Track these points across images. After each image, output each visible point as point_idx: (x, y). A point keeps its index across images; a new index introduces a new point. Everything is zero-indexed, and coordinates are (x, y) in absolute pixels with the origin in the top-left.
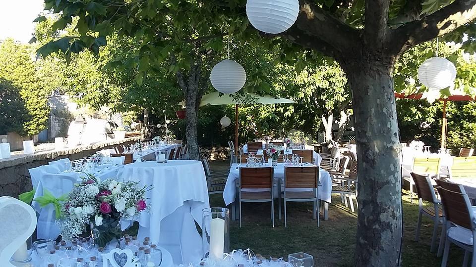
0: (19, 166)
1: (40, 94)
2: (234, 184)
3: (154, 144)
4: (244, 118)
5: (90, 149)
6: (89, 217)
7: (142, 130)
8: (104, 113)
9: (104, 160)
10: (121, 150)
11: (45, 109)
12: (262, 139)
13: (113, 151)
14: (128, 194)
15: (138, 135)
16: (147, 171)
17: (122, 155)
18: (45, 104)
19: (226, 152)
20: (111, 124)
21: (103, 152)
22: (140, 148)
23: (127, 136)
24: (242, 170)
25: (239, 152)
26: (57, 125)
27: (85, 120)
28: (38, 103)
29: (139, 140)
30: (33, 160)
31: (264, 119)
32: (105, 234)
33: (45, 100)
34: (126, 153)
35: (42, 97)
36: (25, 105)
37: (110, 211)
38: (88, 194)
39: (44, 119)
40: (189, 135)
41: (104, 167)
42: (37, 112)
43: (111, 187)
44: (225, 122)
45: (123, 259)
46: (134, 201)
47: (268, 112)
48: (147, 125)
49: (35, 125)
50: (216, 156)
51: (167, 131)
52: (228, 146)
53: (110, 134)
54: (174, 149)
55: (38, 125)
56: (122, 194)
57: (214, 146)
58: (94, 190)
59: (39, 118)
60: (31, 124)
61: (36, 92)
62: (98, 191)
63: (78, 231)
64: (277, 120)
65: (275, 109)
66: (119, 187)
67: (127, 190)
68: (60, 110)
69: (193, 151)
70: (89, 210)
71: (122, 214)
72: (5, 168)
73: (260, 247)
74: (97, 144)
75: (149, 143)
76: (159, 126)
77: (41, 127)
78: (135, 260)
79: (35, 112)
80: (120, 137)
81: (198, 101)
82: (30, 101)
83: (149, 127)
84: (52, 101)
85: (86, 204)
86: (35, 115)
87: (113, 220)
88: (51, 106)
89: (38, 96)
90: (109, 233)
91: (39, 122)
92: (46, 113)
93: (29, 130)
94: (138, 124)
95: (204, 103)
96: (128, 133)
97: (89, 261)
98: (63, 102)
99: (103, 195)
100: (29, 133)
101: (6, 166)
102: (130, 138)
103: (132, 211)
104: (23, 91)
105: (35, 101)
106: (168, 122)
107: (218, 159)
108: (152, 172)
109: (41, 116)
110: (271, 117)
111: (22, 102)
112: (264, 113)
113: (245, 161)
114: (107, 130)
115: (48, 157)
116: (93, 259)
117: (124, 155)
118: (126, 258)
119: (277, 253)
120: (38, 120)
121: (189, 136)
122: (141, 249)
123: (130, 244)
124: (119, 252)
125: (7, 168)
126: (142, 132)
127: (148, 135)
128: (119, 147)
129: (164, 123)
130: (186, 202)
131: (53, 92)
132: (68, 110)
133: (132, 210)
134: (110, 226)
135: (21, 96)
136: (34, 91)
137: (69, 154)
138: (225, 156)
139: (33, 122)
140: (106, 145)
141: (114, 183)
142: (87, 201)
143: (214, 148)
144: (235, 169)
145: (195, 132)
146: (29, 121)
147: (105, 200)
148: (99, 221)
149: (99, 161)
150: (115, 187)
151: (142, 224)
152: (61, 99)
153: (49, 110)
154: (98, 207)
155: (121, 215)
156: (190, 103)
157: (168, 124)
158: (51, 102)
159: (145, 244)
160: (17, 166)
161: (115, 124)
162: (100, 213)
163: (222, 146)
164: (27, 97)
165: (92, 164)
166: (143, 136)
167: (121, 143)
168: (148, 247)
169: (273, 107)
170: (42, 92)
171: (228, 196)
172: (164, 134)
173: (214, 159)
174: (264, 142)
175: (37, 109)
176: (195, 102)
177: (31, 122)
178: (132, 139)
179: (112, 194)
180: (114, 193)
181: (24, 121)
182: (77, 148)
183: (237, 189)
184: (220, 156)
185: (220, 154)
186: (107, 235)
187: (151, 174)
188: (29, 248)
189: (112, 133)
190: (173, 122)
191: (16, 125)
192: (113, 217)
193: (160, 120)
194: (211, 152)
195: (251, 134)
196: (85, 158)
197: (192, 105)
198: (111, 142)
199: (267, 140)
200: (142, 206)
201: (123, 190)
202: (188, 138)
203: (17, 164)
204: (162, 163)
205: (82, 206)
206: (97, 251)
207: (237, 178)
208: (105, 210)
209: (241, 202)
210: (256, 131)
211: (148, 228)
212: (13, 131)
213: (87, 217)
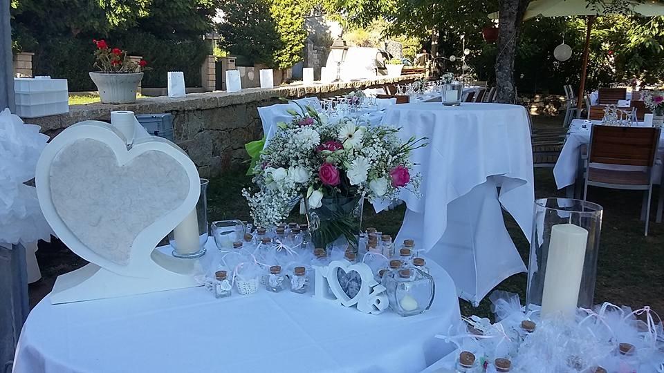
0: (251, 105)
1: (294, 12)
2: (576, 154)
3: (443, 83)
4: (596, 47)
5: (350, 87)
6: (299, 189)
7: (428, 63)
8: (377, 42)
9: (365, 101)
10: (394, 90)
11: (300, 33)
12: (626, 83)
13: (382, 91)
14: (374, 152)
15: (420, 71)
16: (424, 119)
17: (393, 97)
18: (300, 27)
19: (557, 104)
20: (384, 54)
21: (367, 92)
22: (421, 88)
23: (404, 72)
24: (596, 129)
25: (584, 102)
26: (315, 56)
27: (345, 45)
28: (292, 24)
29: (422, 79)
30: (270, 97)
31: (634, 49)
32: (331, 224)
33: (301, 20)
34: (400, 95)
35: (298, 16)
36: (276, 27)
37: (337, 181)
38: (298, 145)
39: (299, 47)
40: (500, 68)
41: (364, 112)
42: (291, 37)
43: (343, 134)
44: (563, 52)
45: (354, 284)
46: (386, 166)
47: (644, 36)
48: (435, 56)
49: (288, 56)
50: (539, 109)
51: (465, 67)
52: (563, 94)
53: (381, 69)
54: (474, 93)
55: (292, 55)
56: (363, 150)
57: (538, 94)
58: (310, 137)
59: (293, 45)
60: (282, 54)
61: (290, 9)
62: (317, 141)
63: (276, 214)
64: (659, 50)
65: (657, 30)
66: (358, 136)
67: (375, 142)
68: (320, 35)
69: (506, 96)
70: (298, 174)
71: (362, 190)
72: (233, 105)
73: (621, 269)
74: (362, 81)
75: (436, 83)
76: (452, 58)
77: (296, 58)
78: (377, 290)
79: (289, 37)
80: (394, 72)
81: (522, 11)
82: (282, 21)
83: (438, 60)
84: (311, 23)
85: (294, 163)
86: (288, 41)
87: (345, 199)
88: (309, 30)
89: (293, 15)
90: (338, 223)
91: (293, 50)
92: (301, 39)
93: (280, 62)
94: (422, 55)
95: (531, 14)
96: (407, 67)
97: (291, 273)
98: (324, 24)
99: (326, 149)
100: (280, 65)
101: (233, 103)
102: (408, 76)
103: (380, 187)
104: (274, 7)
105: (288, 22)
106: (467, 52)
107: (543, 114)
108: (431, 119)
109: (295, 43)
110: (648, 44)
111: (273, 23)
112: (635, 38)
113: (599, 116)
114: (377, 62)
115: (291, 94)
116: (300, 271)
117: (396, 97)
118: (358, 281)
119: (654, 286)
120: (291, 49)
121: (500, 70)
122: (394, 264)
123: (375, 252)
124: (348, 267)
125: (235, 105)
126: (427, 66)
127: (435, 72)
128: (392, 86)
129: (462, 54)
130: (490, 178)
131: (312, 10)
132: (330, 36)
133: (379, 183)
134: (340, 210)
135: (272, 14)
136: (287, 8)
137: (320, 92)
138: (555, 110)
139: (285, 50)
140: (374, 83)
141: (350, 127)
142: (297, 158)
143: (537, 96)
144: (581, 129)
145: (511, 63)
146: (280, 49)
147: (329, 159)
148: (315, 199)
149: (357, 102)
150: (350, 136)
151: (412, 206)
152: (322, 20)
153: (306, 35)
154: (316, 171)
155: (359, 191)
156: (508, 14)
157: (467, 56)
158: (310, 25)
159: (404, 253)
160: (249, 103)
161: (390, 55)
162: (320, 183)
163: (550, 94)
164: (278, 16)
165: (345, 106)
166: (428, 73)
167: (396, 81)
168: (408, 262)
169: (654, 27)
170: (298, 9)
171: (563, 173)
172: (460, 73)
173: (536, 114)
174: (629, 90)
175: (290, 33)
176: (516, 13)
177: (284, 51)
178: (412, 76)
179: (342, 148)
180: (349, 147)
181: (275, 49)
182: (332, 84)
183: (580, 162)
184: (547, 110)
185: (547, 107)
186: (334, 226)
187: (430, 124)
188: (201, 232)
189: (385, 68)
190: (475, 54)
191: (265, 54)
192: (344, 193)
193: (455, 50)
194: (532, 102)
195: (604, 76)
196: (338, 97)
197: (510, 16)
198: (380, 79)
199: (634, 85)
200: (401, 177)
201: (367, 141)
202: (499, 74)
203: (249, 101)
204: (451, 105)
205: (286, 166)
206: (311, 255)
207: (584, 144)
208: (327, 179)
209: (588, 186)
210: (614, 71)
211: (421, 215)
212: (261, 62)
213: (294, 188)
